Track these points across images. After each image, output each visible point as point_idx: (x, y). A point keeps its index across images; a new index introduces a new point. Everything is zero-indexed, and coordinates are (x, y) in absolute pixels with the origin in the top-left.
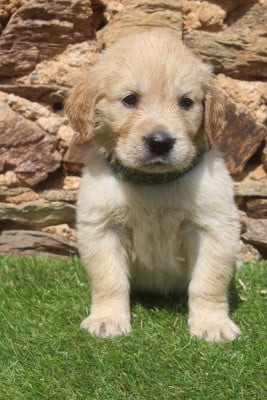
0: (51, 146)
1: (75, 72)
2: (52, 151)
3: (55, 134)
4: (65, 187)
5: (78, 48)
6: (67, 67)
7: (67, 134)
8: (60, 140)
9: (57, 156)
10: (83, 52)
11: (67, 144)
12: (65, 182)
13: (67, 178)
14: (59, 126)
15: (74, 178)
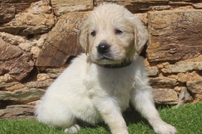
0: (27, 58)
1: (37, 17)
2: (28, 61)
3: (29, 51)
4: (38, 80)
5: (37, 4)
6: (32, 15)
7: (36, 51)
8: (33, 54)
9: (31, 63)
10: (40, 6)
11: (37, 56)
12: (38, 77)
13: (39, 75)
14: (31, 47)
15: (42, 74)
